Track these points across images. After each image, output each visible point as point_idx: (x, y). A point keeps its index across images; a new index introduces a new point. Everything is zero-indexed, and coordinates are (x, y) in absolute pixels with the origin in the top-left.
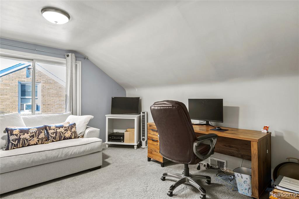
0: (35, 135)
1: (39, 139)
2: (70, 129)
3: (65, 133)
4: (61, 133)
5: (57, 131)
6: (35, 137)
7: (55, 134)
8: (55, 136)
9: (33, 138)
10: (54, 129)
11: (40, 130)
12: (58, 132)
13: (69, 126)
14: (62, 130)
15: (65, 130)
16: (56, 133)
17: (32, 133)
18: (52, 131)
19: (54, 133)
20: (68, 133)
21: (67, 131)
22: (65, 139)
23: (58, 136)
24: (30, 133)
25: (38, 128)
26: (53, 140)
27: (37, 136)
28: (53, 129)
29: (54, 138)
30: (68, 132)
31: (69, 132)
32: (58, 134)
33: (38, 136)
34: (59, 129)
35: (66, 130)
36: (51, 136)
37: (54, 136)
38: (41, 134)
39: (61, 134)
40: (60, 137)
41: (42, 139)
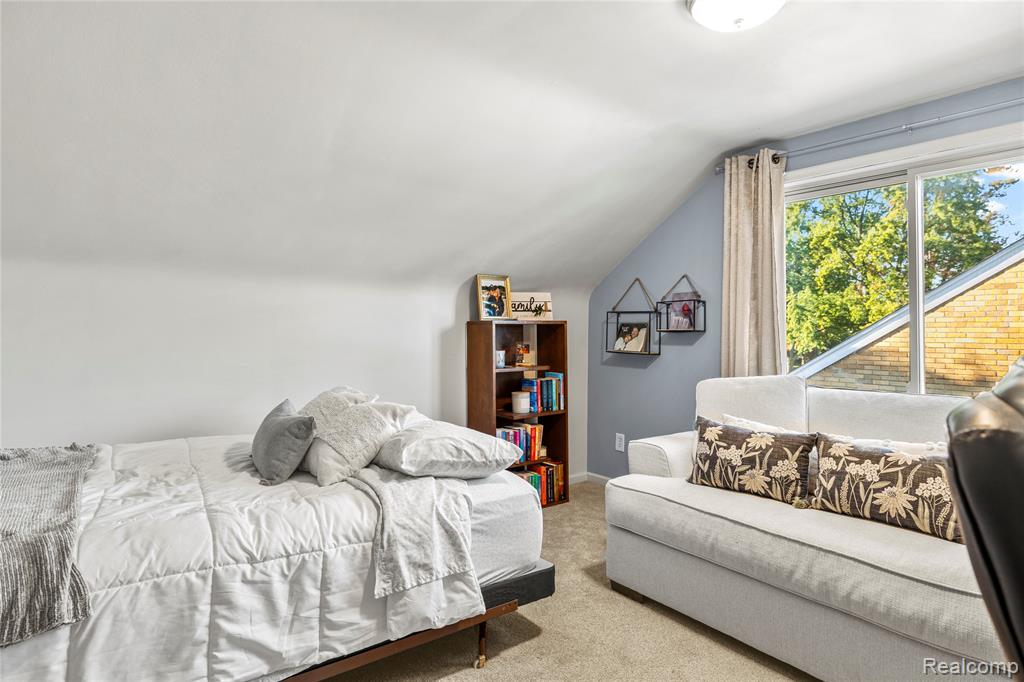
0: (758, 460)
1: (771, 477)
2: (911, 477)
3: (877, 491)
4: (861, 485)
5: (848, 469)
6: (758, 467)
7: (833, 478)
8: (832, 489)
9: (751, 469)
10: (837, 459)
11: (782, 445)
12: (847, 476)
13: (915, 464)
14: (870, 470)
15: (883, 478)
16: (840, 475)
17: (754, 450)
18: (828, 464)
19: (833, 472)
20: (893, 495)
21: (894, 483)
22: (877, 517)
23: (844, 493)
24: (747, 448)
25: (776, 437)
26: (822, 503)
27: (765, 466)
28: (835, 458)
29: (829, 496)
30: (894, 489)
31: (898, 489)
32: (845, 484)
33: (769, 467)
34: (860, 463)
35: (891, 479)
36: (821, 485)
37: (829, 486)
38: (780, 463)
39: (857, 488)
40: (853, 500)
41: (786, 483)
